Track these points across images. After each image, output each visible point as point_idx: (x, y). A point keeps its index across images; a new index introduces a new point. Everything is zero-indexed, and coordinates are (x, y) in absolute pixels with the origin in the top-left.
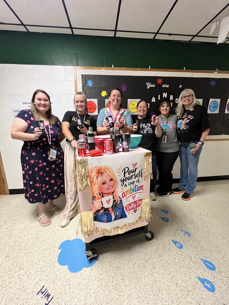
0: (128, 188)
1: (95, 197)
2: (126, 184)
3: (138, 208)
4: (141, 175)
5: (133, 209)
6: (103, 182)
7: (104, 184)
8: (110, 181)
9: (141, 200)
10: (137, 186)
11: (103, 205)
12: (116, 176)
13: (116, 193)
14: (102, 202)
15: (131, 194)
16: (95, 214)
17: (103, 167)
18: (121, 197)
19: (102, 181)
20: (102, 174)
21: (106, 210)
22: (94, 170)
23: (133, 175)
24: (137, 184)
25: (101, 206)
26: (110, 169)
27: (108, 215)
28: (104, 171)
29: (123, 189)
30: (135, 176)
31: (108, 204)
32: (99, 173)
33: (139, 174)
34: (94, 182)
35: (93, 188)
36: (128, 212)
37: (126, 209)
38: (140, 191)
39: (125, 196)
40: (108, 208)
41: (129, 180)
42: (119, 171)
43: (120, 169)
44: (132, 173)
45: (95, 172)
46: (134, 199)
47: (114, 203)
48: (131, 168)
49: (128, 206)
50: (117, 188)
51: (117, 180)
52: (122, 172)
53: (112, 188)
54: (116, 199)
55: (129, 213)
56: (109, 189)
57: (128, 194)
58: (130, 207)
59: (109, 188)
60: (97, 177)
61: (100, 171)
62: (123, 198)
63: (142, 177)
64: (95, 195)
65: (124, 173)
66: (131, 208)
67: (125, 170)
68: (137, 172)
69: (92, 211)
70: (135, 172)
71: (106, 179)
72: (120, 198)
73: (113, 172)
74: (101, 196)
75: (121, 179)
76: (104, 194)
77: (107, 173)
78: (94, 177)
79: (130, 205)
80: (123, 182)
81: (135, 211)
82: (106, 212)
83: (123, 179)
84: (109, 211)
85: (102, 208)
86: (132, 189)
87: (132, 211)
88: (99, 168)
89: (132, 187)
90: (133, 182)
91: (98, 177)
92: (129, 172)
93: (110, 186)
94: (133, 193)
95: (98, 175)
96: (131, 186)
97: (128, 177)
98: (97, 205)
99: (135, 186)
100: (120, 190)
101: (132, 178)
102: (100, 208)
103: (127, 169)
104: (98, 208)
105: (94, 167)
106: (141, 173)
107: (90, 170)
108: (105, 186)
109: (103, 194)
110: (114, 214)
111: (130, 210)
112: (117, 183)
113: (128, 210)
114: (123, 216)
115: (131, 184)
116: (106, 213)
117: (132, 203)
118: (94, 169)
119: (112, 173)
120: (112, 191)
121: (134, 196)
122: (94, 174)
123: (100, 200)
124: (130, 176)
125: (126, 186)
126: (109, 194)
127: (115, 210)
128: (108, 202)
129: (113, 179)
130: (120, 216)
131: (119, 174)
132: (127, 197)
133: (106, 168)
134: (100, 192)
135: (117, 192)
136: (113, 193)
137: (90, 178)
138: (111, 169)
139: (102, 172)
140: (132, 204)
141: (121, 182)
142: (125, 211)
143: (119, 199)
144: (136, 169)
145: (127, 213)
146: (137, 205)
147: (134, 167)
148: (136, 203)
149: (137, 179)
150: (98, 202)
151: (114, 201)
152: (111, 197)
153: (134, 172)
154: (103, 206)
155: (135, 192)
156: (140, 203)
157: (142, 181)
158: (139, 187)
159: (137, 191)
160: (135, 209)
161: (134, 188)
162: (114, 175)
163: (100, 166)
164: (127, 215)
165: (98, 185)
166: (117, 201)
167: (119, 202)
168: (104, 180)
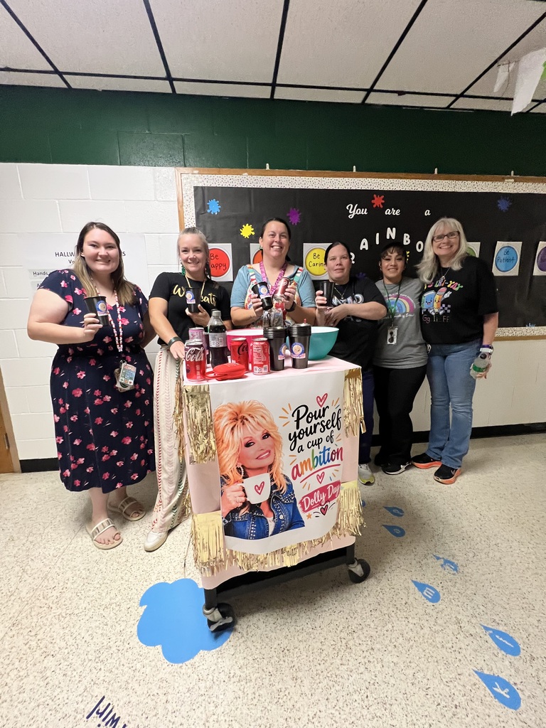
0: (307, 454)
1: (227, 477)
2: (302, 446)
3: (332, 502)
5: (318, 506)
6: (247, 440)
7: (248, 445)
8: (264, 438)
9: (337, 484)
10: (329, 449)
11: (246, 496)
12: (277, 426)
13: (278, 466)
14: (244, 490)
15: (314, 471)
16: (227, 518)
17: (247, 406)
18: (291, 478)
19: (245, 438)
20: (245, 421)
21: (255, 508)
22: (225, 414)
23: (318, 423)
24: (328, 445)
25: (243, 499)
26: (262, 410)
27: (258, 520)
28: (249, 415)
29: (294, 458)
30: (323, 427)
31: (260, 494)
32: (237, 420)
33: (333, 421)
34: (225, 441)
35: (222, 455)
36: (307, 513)
37: (303, 506)
38: (336, 462)
39: (300, 476)
40: (260, 504)
41: (307, 435)
42: (285, 415)
43: (288, 410)
44: (316, 419)
45: (226, 418)
46: (320, 480)
47: (274, 491)
48: (314, 408)
49: (307, 500)
50: (281, 456)
51: (279, 437)
52: (293, 416)
53: (267, 456)
54: (277, 482)
55: (309, 516)
57: (307, 470)
58: (311, 502)
59: (261, 455)
60: (232, 429)
61: (241, 415)
62: (294, 478)
63: (339, 429)
64: (228, 472)
65: (295, 418)
66: (315, 504)
67: (299, 411)
68: (328, 416)
69: (220, 512)
70: (324, 415)
71: (254, 433)
72: (288, 480)
73: (270, 418)
74: (242, 475)
75: (290, 434)
76: (249, 469)
77: (256, 419)
78: (224, 429)
79: (311, 495)
80: (295, 441)
81: (324, 511)
82: (253, 513)
83: (295, 433)
84: (261, 512)
85: (245, 504)
86: (317, 457)
87: (316, 510)
88: (238, 407)
89: (317, 454)
90: (319, 440)
91: (235, 429)
92: (308, 416)
93: (262, 452)
94: (319, 467)
95: (235, 423)
96: (313, 450)
97: (307, 428)
98: (233, 497)
99: (322, 451)
100: (286, 461)
101: (315, 432)
102: (240, 505)
103: (303, 410)
104: (234, 505)
105: (223, 406)
106: (338, 419)
107: (216, 412)
108: (251, 451)
109: (247, 471)
110: (274, 518)
111: (310, 508)
112: (280, 443)
113: (306, 509)
114: (296, 522)
115: (313, 445)
116: (253, 516)
117: (316, 491)
118: (225, 410)
119: (267, 419)
120: (267, 462)
121: (320, 473)
122: (224, 422)
123: (240, 484)
124: (311, 427)
125: (301, 449)
126: (260, 470)
127: (276, 510)
128: (259, 489)
129: (270, 433)
130: (288, 524)
131: (285, 421)
132: (303, 477)
133: (253, 409)
134: (240, 466)
135: (281, 465)
136: (270, 466)
137: (216, 431)
138: (266, 410)
139: (243, 418)
140: (317, 495)
141: (290, 440)
143: (285, 482)
144: (324, 410)
146: (329, 497)
147: (321, 404)
148: (326, 492)
149: (327, 432)
150: (235, 489)
151: (274, 487)
152: (266, 477)
153: (321, 418)
154: (246, 500)
155: (324, 466)
156: (334, 491)
157: (339, 438)
158: (332, 453)
159: (329, 461)
160: (324, 507)
161: (320, 456)
162: (273, 425)
163: (238, 404)
164: (303, 520)
165: (235, 449)
166: (279, 486)
167: (285, 489)
168: (250, 436)
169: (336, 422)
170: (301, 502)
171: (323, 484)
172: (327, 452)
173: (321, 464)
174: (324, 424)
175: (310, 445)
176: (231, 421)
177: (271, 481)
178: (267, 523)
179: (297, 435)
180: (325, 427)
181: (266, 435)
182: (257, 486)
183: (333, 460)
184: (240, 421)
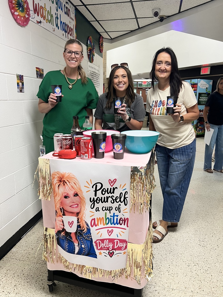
0: (101, 214)
2: (98, 208)
3: (117, 252)
4: (124, 200)
5: (106, 250)
6: (66, 194)
7: (66, 197)
8: (74, 196)
9: (124, 241)
10: (117, 216)
11: (64, 226)
12: (83, 191)
13: (82, 216)
14: (63, 222)
15: (106, 226)
16: (57, 234)
17: (67, 175)
18: (90, 225)
19: (64, 193)
20: (65, 183)
21: (68, 234)
22: (56, 177)
23: (109, 197)
24: (117, 213)
25: (62, 227)
26: (75, 180)
27: (69, 242)
28: (67, 180)
29: (93, 214)
30: (113, 200)
31: (71, 227)
32: (61, 181)
33: (120, 198)
36: (99, 251)
37: (97, 245)
38: (123, 226)
39: (96, 226)
40: (71, 233)
41: (102, 202)
42: (88, 185)
43: (90, 183)
44: (108, 193)
45: (56, 179)
46: (110, 234)
47: (79, 229)
48: (107, 186)
49: (100, 243)
50: (84, 210)
51: (84, 198)
52: (93, 187)
53: (76, 207)
55: (100, 253)
56: (73, 207)
57: (101, 224)
58: (102, 245)
59: (73, 205)
60: (59, 186)
61: (63, 180)
63: (126, 205)
64: (57, 209)
65: (94, 189)
66: (104, 247)
67: (96, 186)
68: (117, 194)
70: (113, 192)
71: (70, 191)
72: (87, 225)
73: (79, 185)
75: (90, 198)
76: (66, 211)
77: (71, 184)
78: (55, 185)
79: (103, 241)
80: (94, 203)
81: (111, 255)
82: (67, 237)
83: (94, 198)
84: (71, 238)
85: (64, 230)
86: (108, 218)
87: (105, 251)
88: (62, 174)
89: (108, 216)
90: (110, 207)
92: (103, 190)
93: (73, 204)
94: (109, 225)
95: (60, 183)
96: (106, 213)
97: (102, 198)
98: (59, 224)
99: (112, 215)
100: (88, 214)
101: (107, 201)
102: (61, 229)
103: (99, 186)
105: (55, 172)
106: (125, 198)
107: (52, 175)
108: (67, 201)
109: (65, 212)
110: (78, 245)
111: (101, 249)
112: (84, 202)
113: (99, 248)
114: (91, 253)
115: (106, 209)
116: (67, 238)
117: (106, 239)
118: (56, 175)
119: (77, 185)
120: (76, 210)
121: (110, 229)
122: (55, 181)
123: (62, 218)
124: (105, 198)
125: (98, 210)
126: (72, 213)
127: (80, 240)
128: (71, 224)
129: (78, 194)
130: (87, 252)
131: (88, 189)
132: (97, 227)
134: (61, 208)
135: (84, 215)
136: (78, 214)
137: (53, 185)
138: (77, 180)
139: (64, 181)
140: (107, 242)
141: (91, 202)
142: (95, 247)
143: (85, 226)
144: (114, 189)
145: (97, 252)
146: (116, 247)
147: (112, 184)
148: (114, 243)
149: (116, 205)
150: (59, 220)
151: (79, 226)
153: (111, 193)
155: (113, 225)
156: (120, 245)
157: (125, 211)
158: (120, 220)
159: (118, 224)
160: (111, 252)
161: (111, 218)
162: (81, 191)
163: (62, 173)
164: (97, 254)
165: (59, 197)
166: (82, 227)
167: (86, 230)
168: (67, 192)
169: (123, 199)
170: (95, 242)
171: (111, 237)
172: (116, 217)
173: (111, 224)
174: (114, 198)
175: (104, 209)
176: (58, 181)
177: (78, 223)
178: (74, 246)
179: (95, 200)
180: (114, 201)
181: (76, 195)
182: (69, 222)
183: (121, 225)
184: (62, 182)
